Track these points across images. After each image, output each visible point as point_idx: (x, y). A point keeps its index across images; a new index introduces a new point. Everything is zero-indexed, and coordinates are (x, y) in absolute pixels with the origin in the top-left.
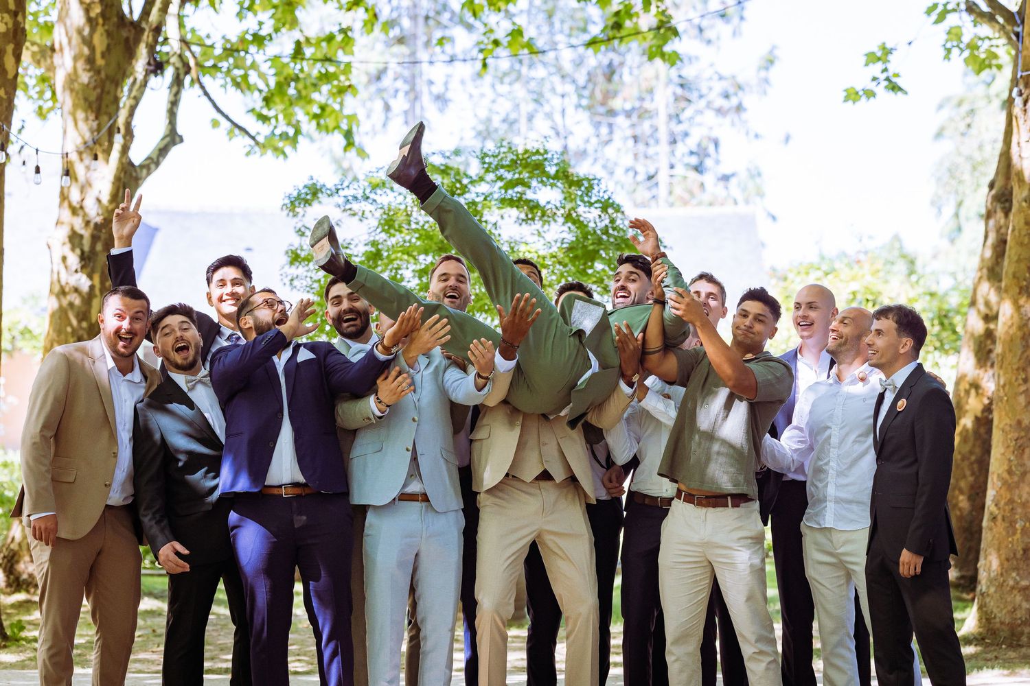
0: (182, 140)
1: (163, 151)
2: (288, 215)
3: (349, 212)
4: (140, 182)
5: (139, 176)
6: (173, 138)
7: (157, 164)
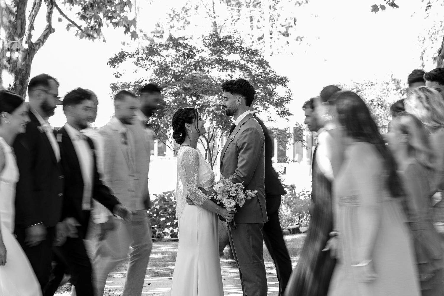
0: (54, 31)
1: (45, 36)
2: (110, 67)
3: (139, 65)
4: (35, 51)
5: (35, 49)
6: (50, 30)
7: (43, 42)
